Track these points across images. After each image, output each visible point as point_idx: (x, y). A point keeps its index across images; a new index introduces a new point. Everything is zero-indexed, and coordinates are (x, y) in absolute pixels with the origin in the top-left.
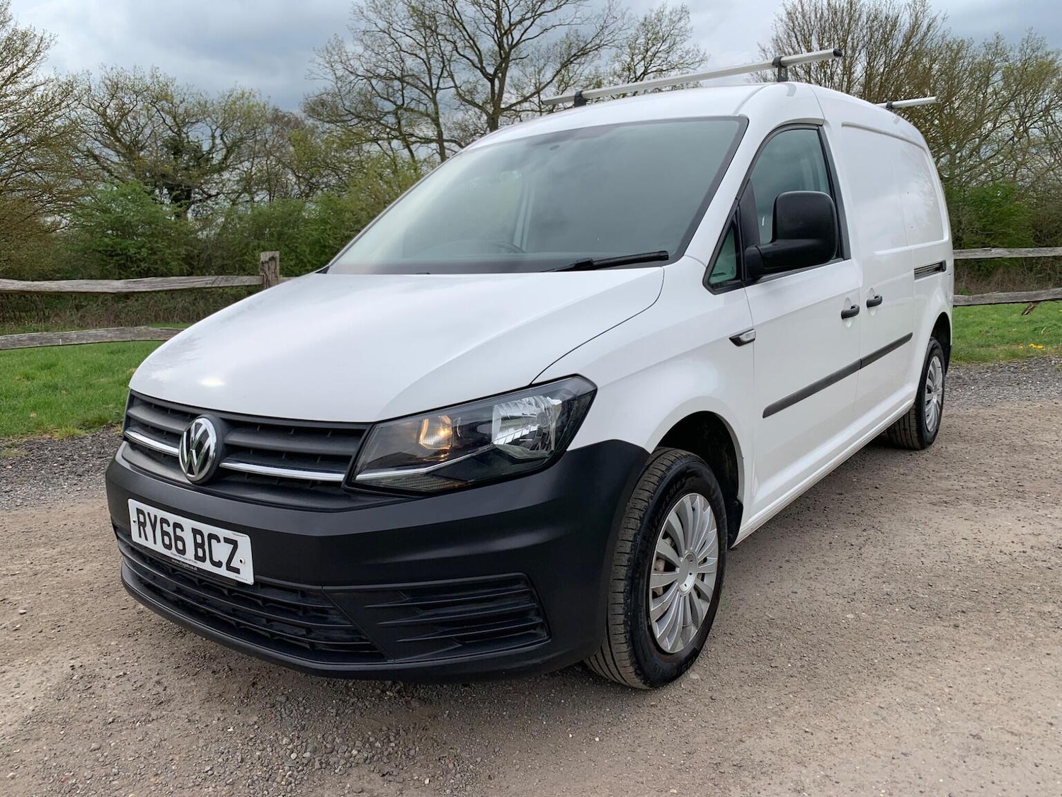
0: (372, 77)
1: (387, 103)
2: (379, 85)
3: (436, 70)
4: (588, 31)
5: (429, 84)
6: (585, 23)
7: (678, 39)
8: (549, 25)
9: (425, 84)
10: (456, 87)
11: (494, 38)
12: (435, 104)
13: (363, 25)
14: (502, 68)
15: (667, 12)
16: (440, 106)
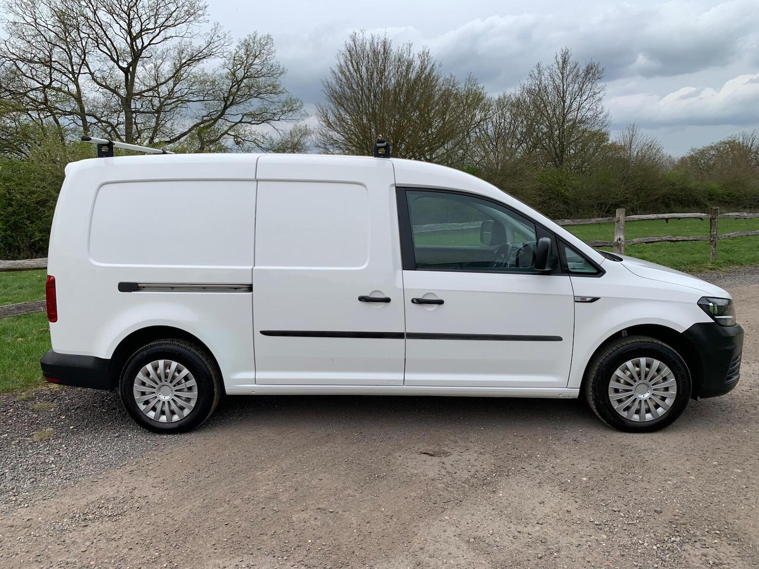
0: (17, 60)
1: (33, 82)
2: (24, 67)
3: (76, 60)
4: (199, 43)
5: (71, 70)
6: (195, 37)
7: (268, 57)
8: (168, 35)
9: (68, 70)
10: (91, 73)
11: (126, 40)
12: (78, 86)
13: (11, 17)
14: (134, 64)
15: (258, 38)
16: (82, 88)
